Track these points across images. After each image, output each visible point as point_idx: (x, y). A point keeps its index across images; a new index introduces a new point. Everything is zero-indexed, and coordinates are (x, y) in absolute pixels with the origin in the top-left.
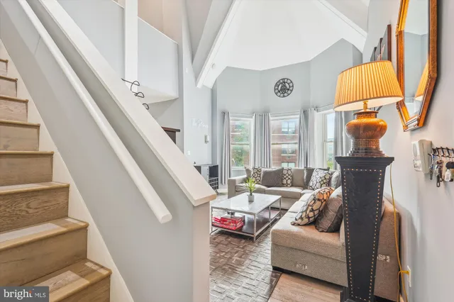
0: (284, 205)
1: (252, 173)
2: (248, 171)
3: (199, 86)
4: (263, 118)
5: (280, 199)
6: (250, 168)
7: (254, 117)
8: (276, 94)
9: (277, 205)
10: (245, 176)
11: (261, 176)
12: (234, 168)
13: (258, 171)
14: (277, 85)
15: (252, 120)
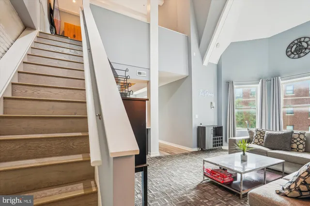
0: (287, 169)
1: (255, 135)
2: (251, 133)
3: (206, 63)
4: (271, 83)
5: (283, 163)
6: (253, 130)
7: (260, 83)
8: (289, 56)
9: (280, 168)
10: (248, 137)
11: (265, 138)
12: (238, 129)
13: (261, 133)
14: (290, 47)
15: (259, 86)
